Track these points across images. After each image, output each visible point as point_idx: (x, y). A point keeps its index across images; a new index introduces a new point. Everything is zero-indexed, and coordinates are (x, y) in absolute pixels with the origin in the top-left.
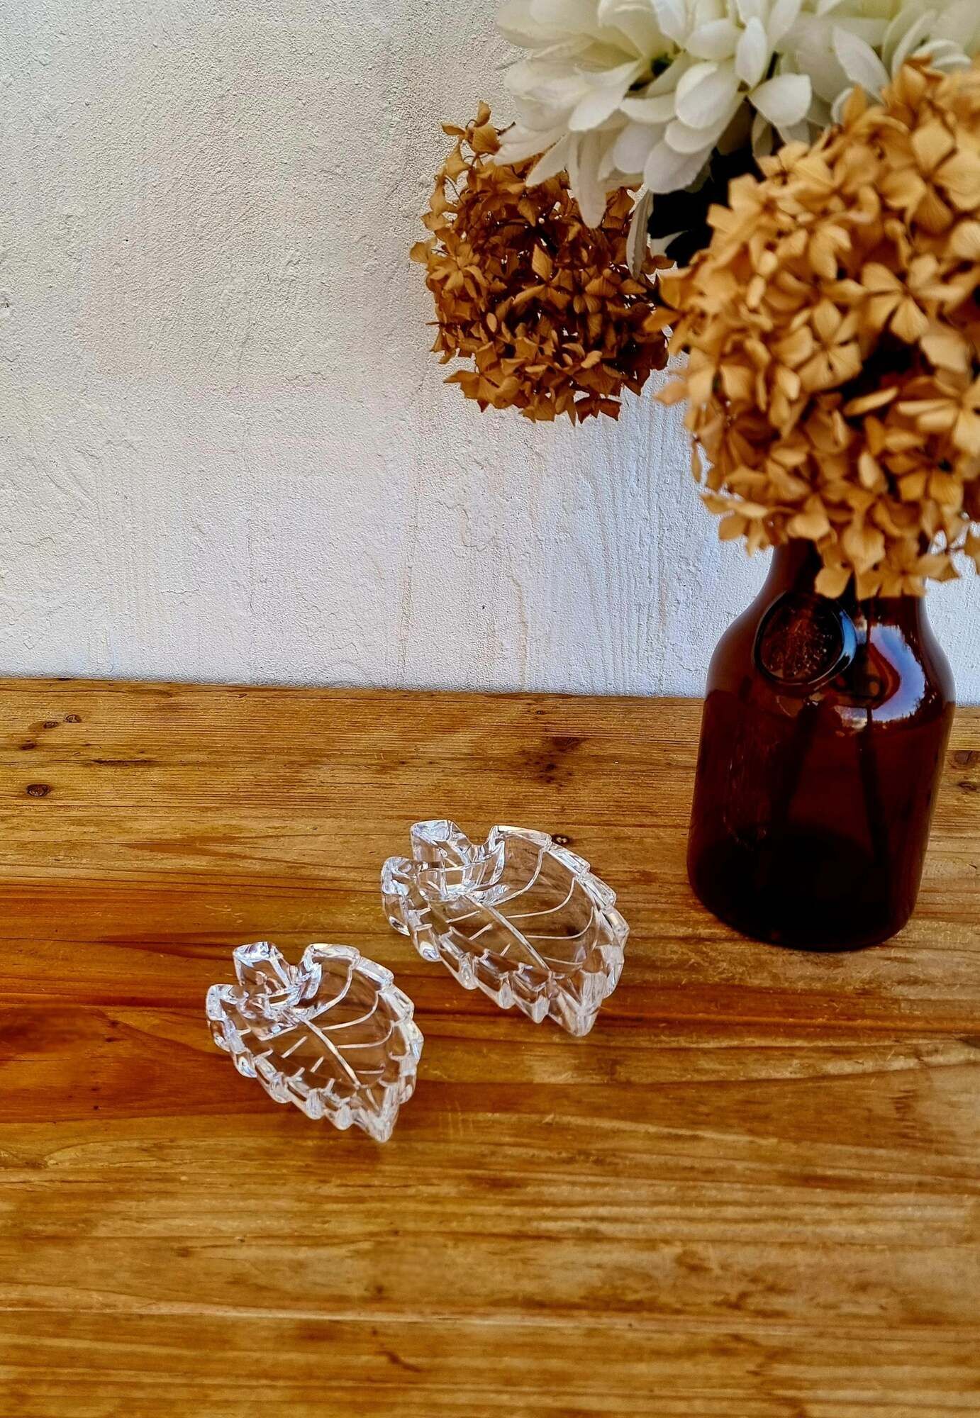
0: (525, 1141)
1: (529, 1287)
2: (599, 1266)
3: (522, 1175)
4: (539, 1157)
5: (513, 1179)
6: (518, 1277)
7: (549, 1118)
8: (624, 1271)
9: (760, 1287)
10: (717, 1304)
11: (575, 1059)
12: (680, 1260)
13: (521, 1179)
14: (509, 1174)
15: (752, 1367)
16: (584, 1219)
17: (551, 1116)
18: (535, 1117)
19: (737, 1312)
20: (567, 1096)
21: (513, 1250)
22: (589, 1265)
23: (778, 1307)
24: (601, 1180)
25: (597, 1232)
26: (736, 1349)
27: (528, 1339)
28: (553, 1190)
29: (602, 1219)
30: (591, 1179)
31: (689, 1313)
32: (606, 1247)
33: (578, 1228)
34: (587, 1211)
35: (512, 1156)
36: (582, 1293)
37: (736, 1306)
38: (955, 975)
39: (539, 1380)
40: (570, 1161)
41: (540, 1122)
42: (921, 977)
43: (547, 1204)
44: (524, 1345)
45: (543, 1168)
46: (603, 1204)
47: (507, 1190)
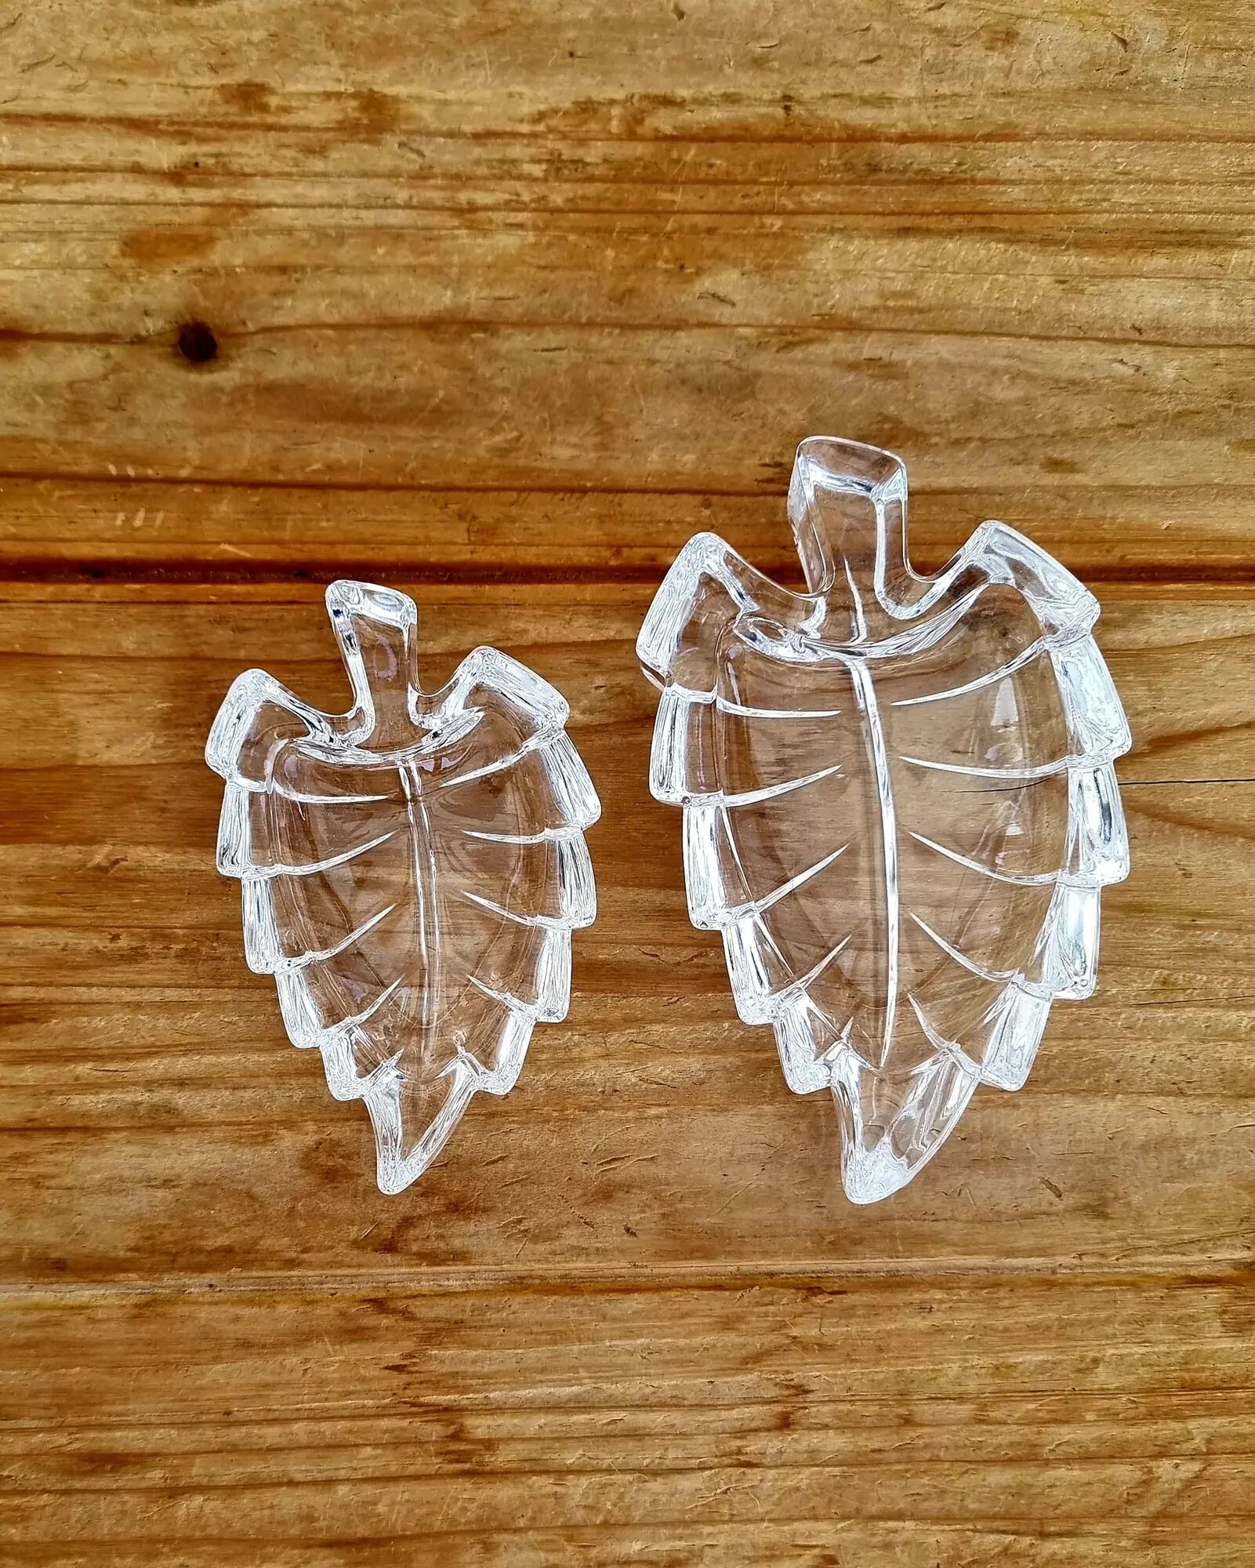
0: (52, 912)
1: (42, 1233)
2: (167, 1183)
3: (42, 993)
4: (75, 952)
5: (25, 1003)
6: (22, 1212)
7: (100, 855)
8: (209, 1187)
9: (438, 1203)
10: (357, 1244)
11: (164, 698)
12: (308, 1160)
13: (41, 1003)
14: (17, 993)
15: (394, 1356)
16: (150, 1085)
17: (107, 849)
18: (71, 854)
19: (389, 1257)
20: (139, 796)
21: (18, 1159)
22: (149, 1182)
23: (457, 1243)
24: (186, 995)
25: (169, 1109)
26: (376, 1328)
27: (36, 1334)
28: (99, 1023)
29: (182, 1083)
30: (172, 994)
31: (310, 1265)
32: (185, 1141)
33: (137, 1104)
34: (156, 1067)
35: (25, 951)
36: (131, 1239)
37: (389, 1247)
38: (976, 410)
39: (46, 1408)
40: (134, 956)
41: (84, 865)
42: (907, 419)
43: (83, 1056)
44: (28, 1345)
45: (84, 976)
46: (188, 1050)
47: (13, 1028)
